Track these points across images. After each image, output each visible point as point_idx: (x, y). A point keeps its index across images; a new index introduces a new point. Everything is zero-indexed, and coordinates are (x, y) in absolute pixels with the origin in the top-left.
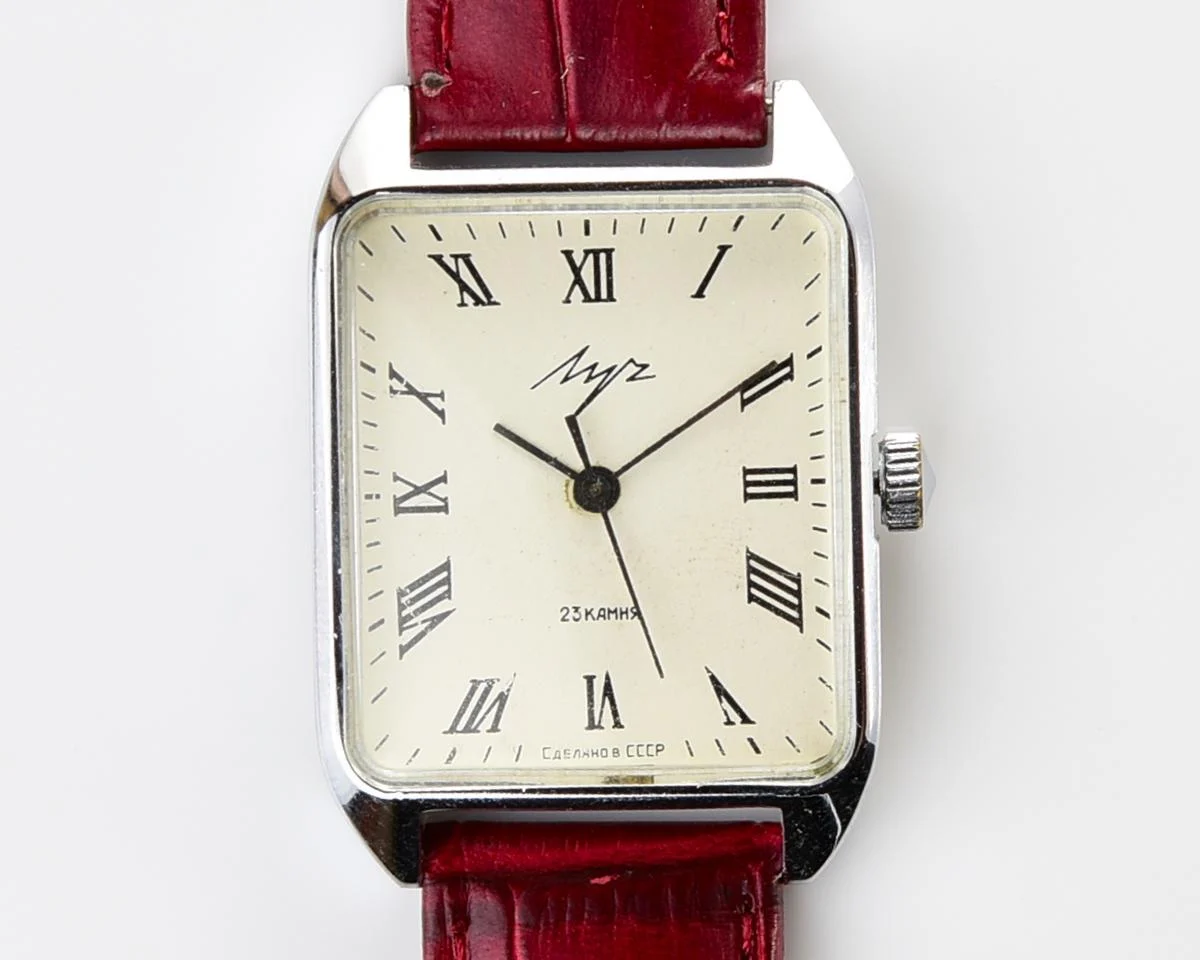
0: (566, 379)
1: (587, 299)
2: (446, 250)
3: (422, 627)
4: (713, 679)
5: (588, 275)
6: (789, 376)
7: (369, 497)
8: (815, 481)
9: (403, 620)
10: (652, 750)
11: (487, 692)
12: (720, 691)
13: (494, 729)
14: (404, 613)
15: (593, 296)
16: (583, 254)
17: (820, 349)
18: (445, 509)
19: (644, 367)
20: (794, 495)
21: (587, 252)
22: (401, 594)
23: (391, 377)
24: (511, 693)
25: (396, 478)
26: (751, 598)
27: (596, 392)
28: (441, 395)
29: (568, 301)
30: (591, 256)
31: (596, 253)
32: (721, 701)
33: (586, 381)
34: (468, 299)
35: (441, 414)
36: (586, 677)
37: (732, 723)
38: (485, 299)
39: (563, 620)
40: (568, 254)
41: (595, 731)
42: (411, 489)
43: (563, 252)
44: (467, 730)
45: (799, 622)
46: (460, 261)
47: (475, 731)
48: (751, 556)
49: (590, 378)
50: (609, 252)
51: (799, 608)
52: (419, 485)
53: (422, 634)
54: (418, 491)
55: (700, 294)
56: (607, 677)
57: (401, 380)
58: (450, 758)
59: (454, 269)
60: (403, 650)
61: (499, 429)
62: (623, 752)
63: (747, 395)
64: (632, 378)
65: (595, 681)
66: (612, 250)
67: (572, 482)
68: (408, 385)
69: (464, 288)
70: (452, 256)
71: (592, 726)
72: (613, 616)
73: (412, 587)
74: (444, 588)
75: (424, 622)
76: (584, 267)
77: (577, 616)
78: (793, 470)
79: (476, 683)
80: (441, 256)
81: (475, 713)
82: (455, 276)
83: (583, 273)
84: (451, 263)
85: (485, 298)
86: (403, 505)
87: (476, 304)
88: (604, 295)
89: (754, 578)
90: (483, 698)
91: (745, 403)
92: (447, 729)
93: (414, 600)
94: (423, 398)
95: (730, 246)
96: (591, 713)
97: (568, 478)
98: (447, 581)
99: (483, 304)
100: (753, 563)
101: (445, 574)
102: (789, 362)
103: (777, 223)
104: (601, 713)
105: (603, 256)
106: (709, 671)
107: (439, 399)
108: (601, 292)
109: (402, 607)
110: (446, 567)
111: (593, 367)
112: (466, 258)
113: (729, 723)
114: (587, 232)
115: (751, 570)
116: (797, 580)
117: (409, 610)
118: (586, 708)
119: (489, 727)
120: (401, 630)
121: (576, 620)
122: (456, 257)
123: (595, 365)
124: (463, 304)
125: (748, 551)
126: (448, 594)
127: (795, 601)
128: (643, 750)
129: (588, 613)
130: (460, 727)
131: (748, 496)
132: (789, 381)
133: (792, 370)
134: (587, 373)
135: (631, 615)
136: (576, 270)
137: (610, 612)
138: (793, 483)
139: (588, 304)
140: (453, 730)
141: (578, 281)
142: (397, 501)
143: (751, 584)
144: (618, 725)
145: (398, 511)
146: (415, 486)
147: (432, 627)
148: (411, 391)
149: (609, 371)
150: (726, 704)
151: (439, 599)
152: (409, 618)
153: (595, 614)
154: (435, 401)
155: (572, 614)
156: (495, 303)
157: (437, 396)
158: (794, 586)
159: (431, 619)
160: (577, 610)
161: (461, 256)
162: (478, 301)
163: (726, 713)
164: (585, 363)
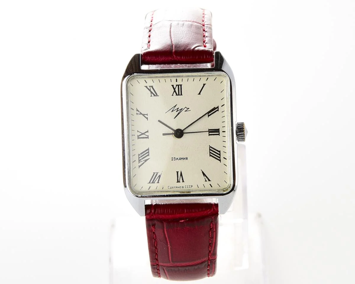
0: (172, 111)
1: (177, 95)
2: (148, 85)
4: (203, 172)
5: (177, 90)
6: (218, 110)
7: (133, 135)
8: (223, 132)
10: (190, 187)
11: (157, 175)
12: (204, 174)
13: (158, 182)
14: (140, 159)
15: (178, 94)
16: (176, 86)
17: (224, 105)
18: (148, 138)
19: (188, 108)
20: (219, 134)
22: (139, 155)
23: (137, 111)
24: (162, 175)
25: (138, 131)
26: (210, 155)
27: (179, 114)
28: (147, 115)
29: (173, 95)
30: (177, 86)
31: (178, 85)
34: (152, 95)
35: (147, 118)
36: (177, 172)
37: (207, 181)
39: (172, 160)
43: (172, 85)
44: (153, 183)
45: (220, 160)
47: (154, 183)
49: (177, 111)
50: (181, 85)
52: (143, 133)
53: (143, 163)
54: (143, 134)
55: (199, 94)
56: (181, 172)
57: (139, 111)
58: (149, 188)
59: (150, 89)
60: (139, 166)
61: (159, 121)
62: (184, 187)
63: (209, 114)
64: (186, 111)
65: (179, 173)
66: (182, 85)
68: (140, 113)
69: (152, 93)
70: (149, 86)
71: (178, 182)
72: (182, 159)
73: (141, 154)
74: (148, 154)
75: (144, 161)
76: (176, 89)
79: (154, 173)
80: (147, 86)
81: (154, 179)
83: (176, 90)
84: (149, 88)
85: (156, 95)
86: (140, 137)
87: (154, 96)
88: (180, 94)
90: (156, 176)
91: (209, 116)
92: (148, 183)
93: (141, 156)
94: (144, 115)
95: (205, 84)
96: (178, 179)
97: (173, 131)
98: (148, 152)
99: (155, 96)
100: (211, 148)
101: (148, 151)
102: (218, 107)
103: (215, 79)
104: (180, 179)
105: (180, 86)
106: (202, 170)
109: (139, 158)
110: (148, 149)
111: (178, 109)
113: (206, 181)
114: (177, 81)
115: (210, 150)
117: (141, 158)
119: (157, 182)
120: (139, 162)
122: (150, 86)
123: (178, 108)
124: (151, 96)
125: (209, 146)
127: (219, 156)
128: (188, 187)
129: (177, 159)
130: (151, 182)
131: (209, 135)
132: (218, 111)
133: (218, 109)
135: (186, 159)
136: (174, 89)
137: (181, 158)
138: (219, 132)
139: (177, 96)
140: (150, 183)
141: (175, 91)
142: (138, 136)
143: (210, 153)
144: (183, 181)
145: (138, 138)
146: (142, 133)
147: (145, 162)
148: (141, 114)
149: (181, 109)
150: (205, 177)
151: (147, 156)
152: (141, 160)
153: (178, 159)
154: (146, 116)
155: (174, 159)
156: (158, 96)
157: (146, 115)
158: (219, 153)
159: (145, 160)
160: (175, 158)
161: (151, 86)
162: (154, 95)
163: (205, 179)
164: (176, 108)
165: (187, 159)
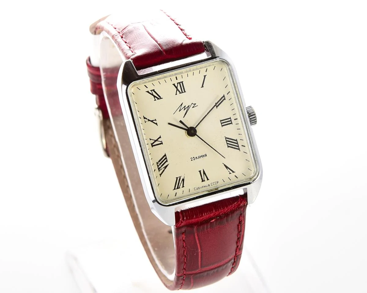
0: (180, 111)
1: (180, 93)
2: (149, 90)
3: (163, 169)
4: (225, 165)
6: (225, 99)
8: (235, 119)
9: (159, 169)
10: (216, 183)
11: (180, 179)
12: (227, 167)
13: (183, 187)
14: (159, 167)
16: (177, 84)
17: (229, 92)
18: (162, 143)
19: (195, 104)
20: (231, 123)
21: (178, 83)
22: (157, 163)
23: (144, 119)
24: (185, 178)
25: (150, 139)
26: (228, 147)
27: (187, 111)
29: (176, 94)
30: (179, 84)
33: (184, 110)
34: (156, 98)
35: (156, 124)
36: (199, 171)
38: (159, 98)
39: (192, 160)
40: (174, 85)
41: (204, 182)
42: (154, 141)
44: (178, 188)
45: (239, 149)
48: (226, 138)
49: (185, 109)
51: (238, 146)
53: (164, 171)
54: (155, 141)
55: (203, 86)
56: (203, 170)
57: (146, 119)
58: (176, 195)
60: (160, 175)
61: (169, 124)
62: (210, 185)
63: (217, 105)
64: (193, 107)
65: (201, 171)
66: (183, 82)
67: (186, 132)
68: (148, 120)
69: (155, 96)
70: (151, 91)
72: (201, 157)
73: (159, 161)
76: (178, 87)
77: (194, 159)
78: (230, 118)
79: (177, 178)
81: (178, 184)
82: (152, 94)
89: (228, 142)
90: (179, 181)
91: (217, 107)
92: (173, 189)
93: (160, 164)
94: (152, 121)
95: (206, 75)
96: (202, 178)
97: (185, 131)
98: (166, 158)
102: (224, 96)
103: (214, 68)
104: (204, 178)
105: (181, 83)
106: (223, 164)
108: (183, 91)
110: (165, 155)
111: (185, 107)
112: (154, 90)
113: (230, 173)
114: (177, 79)
116: (236, 140)
118: (201, 178)
120: (159, 171)
121: (194, 160)
124: (155, 100)
126: (167, 161)
128: (214, 183)
129: (196, 158)
130: (176, 188)
131: (223, 126)
134: (184, 108)
135: (205, 156)
136: (176, 88)
137: (201, 156)
138: (231, 121)
141: (177, 90)
142: (152, 144)
143: (227, 144)
144: (208, 179)
145: (152, 146)
147: (165, 168)
149: (188, 107)
150: (228, 170)
151: (165, 162)
153: (198, 158)
154: (155, 122)
155: (193, 159)
156: (162, 98)
157: (154, 120)
158: (236, 142)
160: (194, 158)
162: (158, 99)
164: (183, 106)
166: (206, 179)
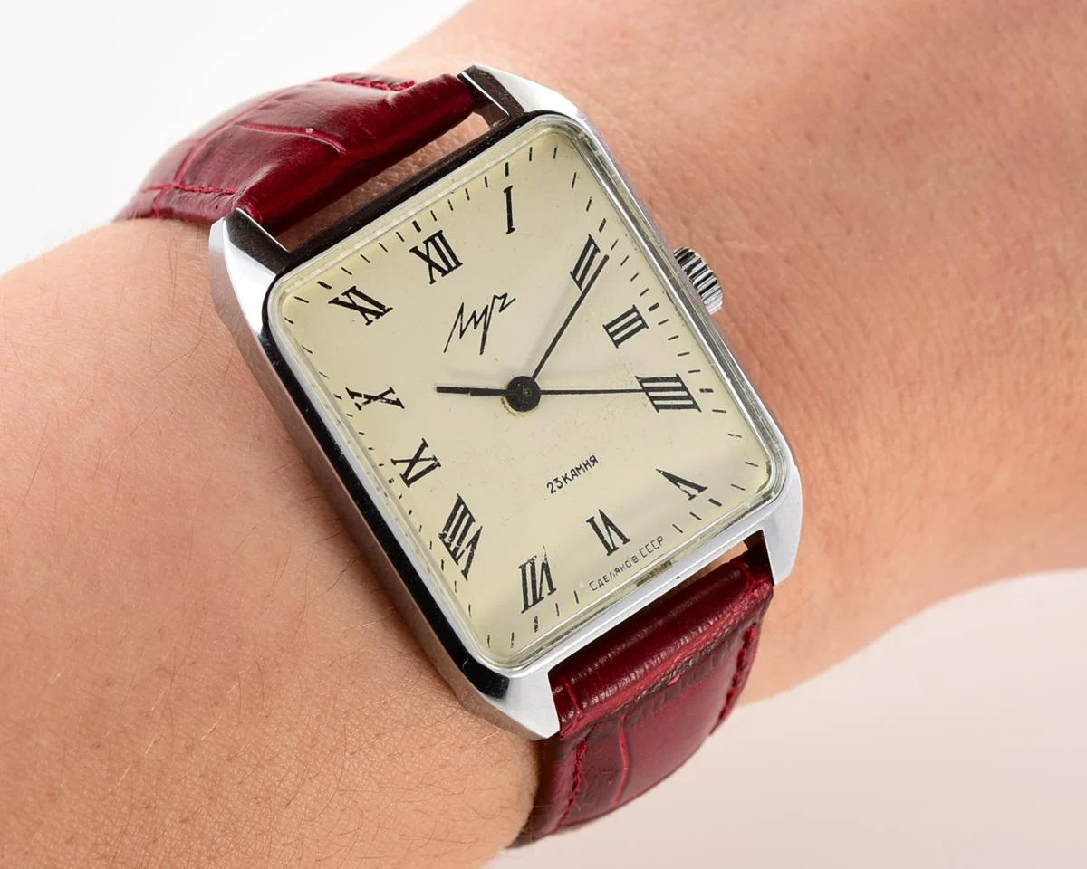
0: (462, 333)
1: (444, 273)
2: (337, 293)
3: (468, 552)
4: (665, 474)
5: (435, 257)
6: (596, 250)
8: (656, 306)
9: (453, 554)
10: (656, 544)
11: (533, 565)
12: (674, 480)
13: (552, 590)
14: (452, 549)
15: (446, 269)
16: (424, 246)
17: (605, 221)
18: (437, 464)
19: (505, 296)
20: (644, 325)
21: (426, 242)
22: (443, 536)
23: (353, 397)
24: (548, 560)
25: (394, 462)
26: (658, 408)
28: (391, 390)
29: (433, 281)
30: (430, 244)
31: (431, 239)
32: (679, 486)
33: (475, 327)
34: (371, 317)
35: (398, 402)
36: (588, 521)
37: (694, 496)
39: (552, 492)
40: (415, 250)
41: (614, 553)
42: (408, 464)
43: (411, 251)
44: (536, 601)
45: (695, 406)
46: (351, 294)
47: (541, 598)
48: (642, 381)
49: (476, 324)
50: (439, 234)
51: (689, 397)
52: (412, 458)
53: (471, 555)
54: (413, 462)
55: (511, 230)
56: (601, 513)
57: (360, 395)
58: (536, 628)
59: (350, 302)
60: (465, 573)
61: (441, 389)
62: (639, 556)
63: (578, 278)
64: (502, 308)
65: (595, 520)
66: (441, 231)
67: (505, 400)
68: (366, 396)
69: (363, 311)
70: (343, 294)
71: (610, 551)
72: (581, 471)
73: (447, 527)
74: (467, 516)
76: (430, 253)
77: (559, 484)
78: (634, 309)
79: (523, 567)
80: (337, 298)
81: (534, 583)
82: (353, 306)
83: (432, 258)
84: (346, 299)
85: (381, 311)
86: (409, 477)
87: (377, 317)
88: (453, 264)
89: (652, 394)
90: (533, 574)
91: (580, 283)
92: (523, 608)
93: (453, 536)
94: (381, 398)
95: (511, 187)
96: (605, 543)
97: (501, 397)
98: (466, 511)
99: (382, 314)
100: (646, 384)
101: (462, 507)
102: (591, 241)
103: (531, 155)
104: (611, 538)
105: (437, 239)
106: (660, 471)
107: (391, 394)
108: (450, 263)
109: (448, 546)
110: (460, 502)
111: (474, 315)
112: (353, 290)
113: (692, 497)
114: (419, 230)
115: (646, 390)
116: (678, 379)
117: (454, 544)
118: (600, 541)
119: (548, 591)
120: (456, 560)
121: (560, 487)
122: (346, 294)
123: (475, 312)
124: (369, 322)
125: (637, 378)
126: (471, 520)
127: (685, 393)
128: (650, 548)
129: (565, 479)
130: (530, 601)
131: (617, 343)
132: (598, 253)
133: (596, 245)
134: (473, 320)
135: (591, 463)
136: (426, 258)
137: (577, 469)
138: (640, 317)
139: (446, 276)
141: (432, 264)
142: (404, 476)
143: (652, 399)
144: (626, 540)
145: (408, 483)
146: (410, 461)
147: (475, 547)
148: (370, 398)
149: (485, 312)
150: (683, 487)
151: (468, 525)
152: (456, 549)
153: (569, 476)
154: (390, 396)
155: (556, 485)
156: (389, 310)
157: (388, 392)
158: (679, 384)
159: (471, 541)
160: (556, 480)
161: (350, 291)
162: (378, 315)
163: (686, 492)
164: (467, 315)
165: (595, 461)
166: (618, 541)
